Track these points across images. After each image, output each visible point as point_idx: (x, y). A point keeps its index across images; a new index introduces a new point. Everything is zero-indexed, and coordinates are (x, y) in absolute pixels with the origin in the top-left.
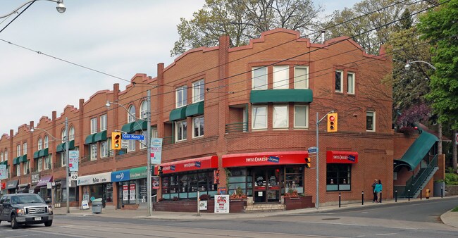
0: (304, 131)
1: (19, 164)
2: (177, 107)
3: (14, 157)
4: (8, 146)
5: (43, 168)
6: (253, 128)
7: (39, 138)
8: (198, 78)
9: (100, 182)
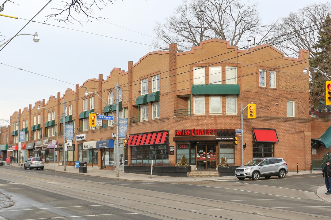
0: (234, 116)
1: (35, 130)
2: (141, 95)
3: (32, 126)
4: (28, 117)
5: (51, 135)
6: (194, 113)
7: (49, 112)
8: (156, 74)
9: (89, 148)
